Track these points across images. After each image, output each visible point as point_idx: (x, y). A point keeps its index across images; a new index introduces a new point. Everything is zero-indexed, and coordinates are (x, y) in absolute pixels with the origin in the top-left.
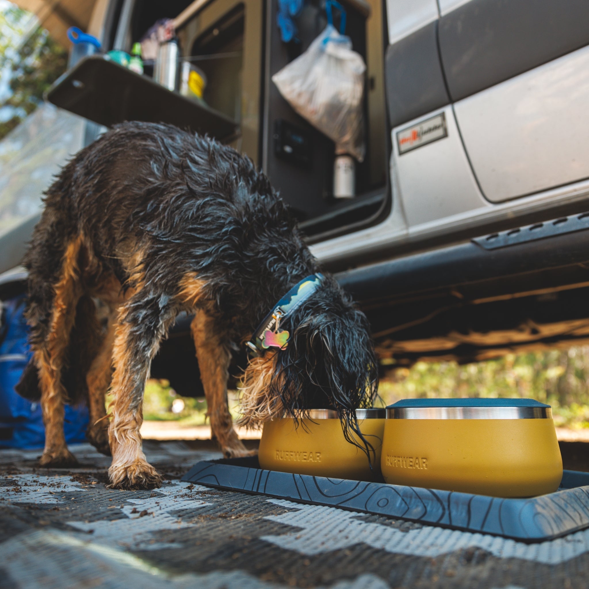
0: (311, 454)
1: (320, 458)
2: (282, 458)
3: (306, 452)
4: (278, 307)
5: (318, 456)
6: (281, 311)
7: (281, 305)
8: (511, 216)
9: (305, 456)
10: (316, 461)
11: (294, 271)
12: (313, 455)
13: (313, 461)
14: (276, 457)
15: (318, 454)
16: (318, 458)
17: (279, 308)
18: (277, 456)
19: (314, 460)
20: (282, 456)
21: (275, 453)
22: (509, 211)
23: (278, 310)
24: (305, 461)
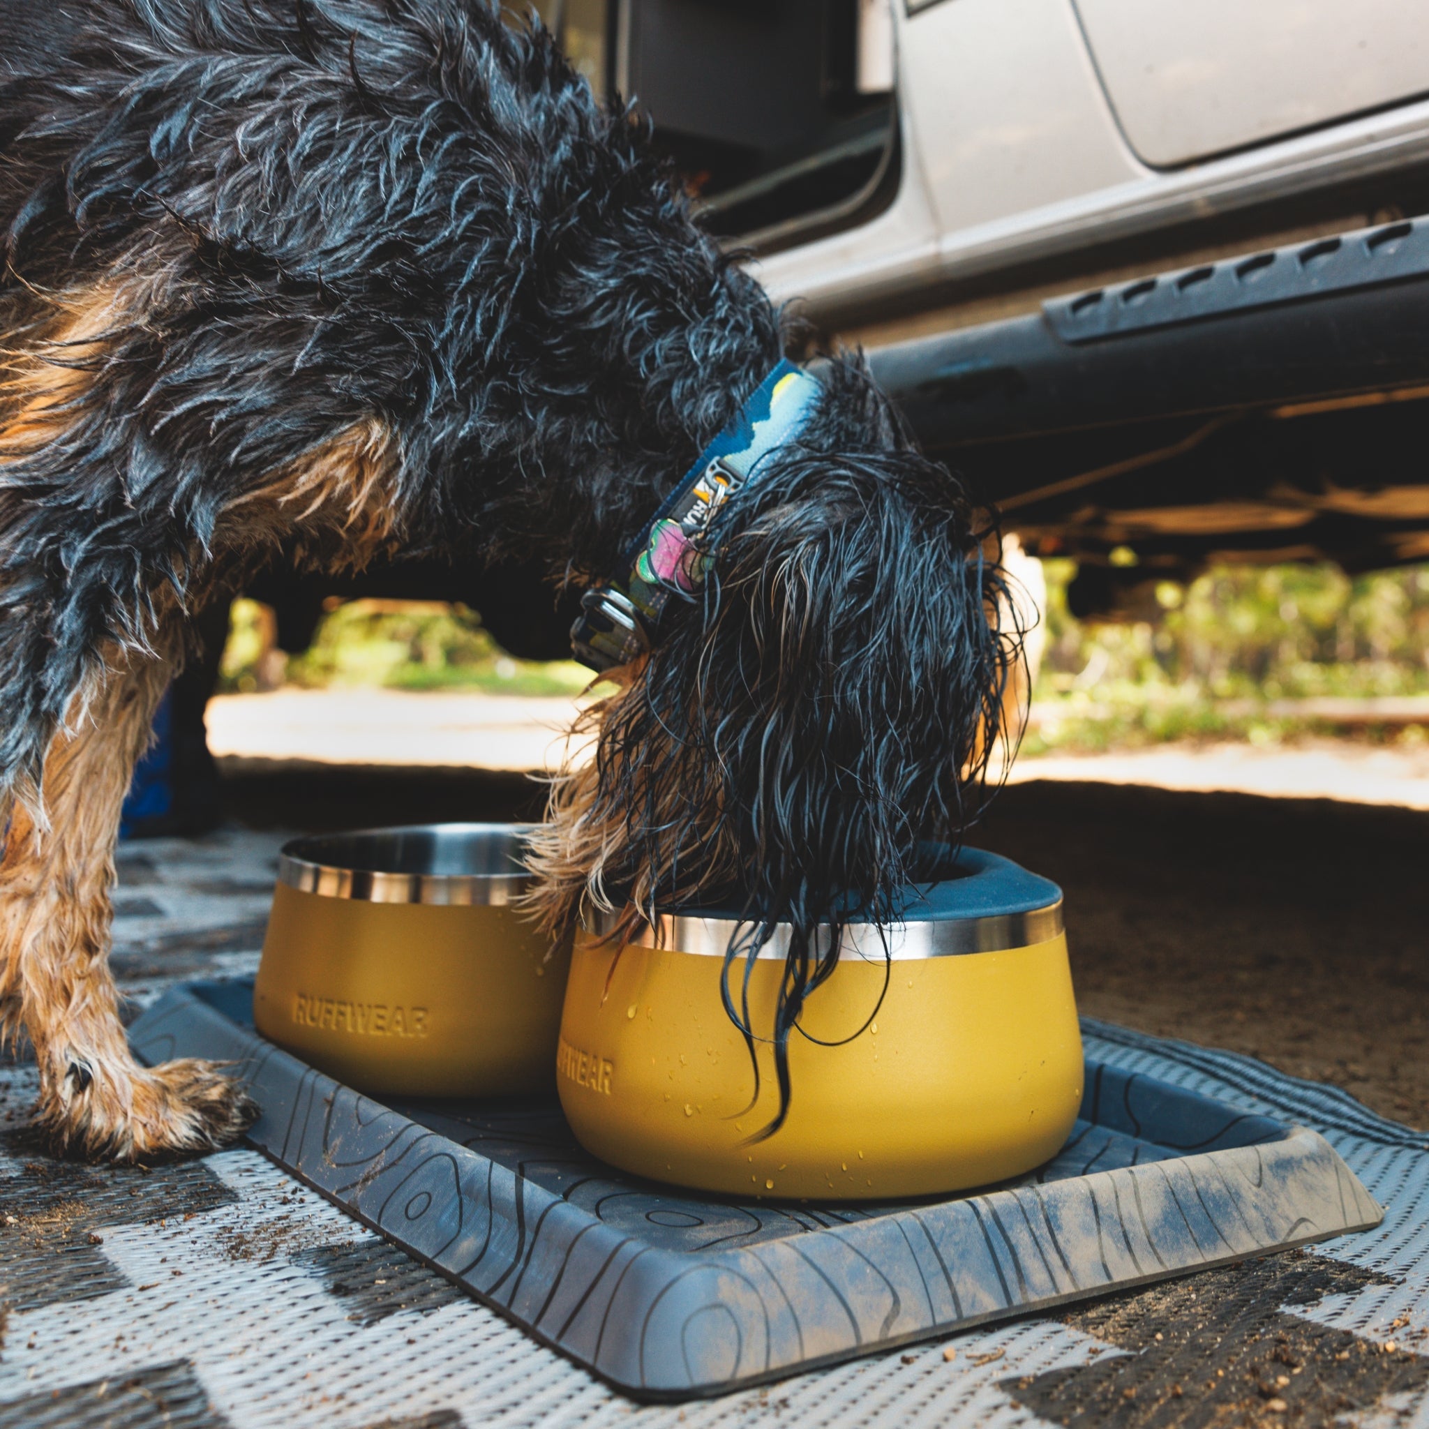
0: (399, 1012)
1: (425, 1026)
2: (313, 1019)
3: (384, 1007)
4: (717, 458)
5: (419, 1020)
6: (726, 474)
7: (722, 456)
8: (1206, 211)
9: (381, 1017)
10: (411, 1035)
11: (713, 344)
12: (403, 1016)
13: (402, 1035)
14: (298, 1017)
15: (420, 1014)
16: (419, 1026)
17: (718, 463)
18: (301, 1014)
19: (405, 1030)
20: (316, 1014)
21: (296, 1002)
22: (1196, 196)
23: (718, 469)
24: (380, 1033)
